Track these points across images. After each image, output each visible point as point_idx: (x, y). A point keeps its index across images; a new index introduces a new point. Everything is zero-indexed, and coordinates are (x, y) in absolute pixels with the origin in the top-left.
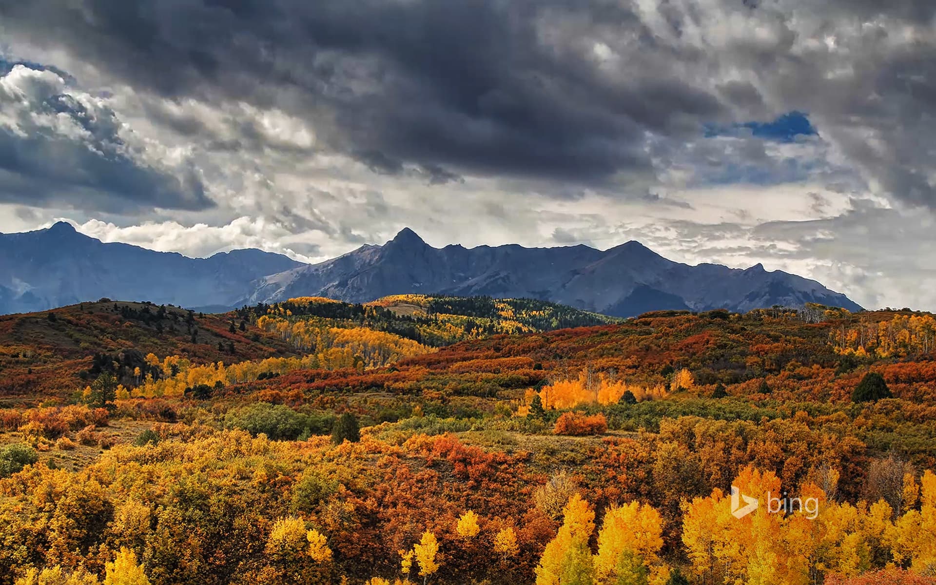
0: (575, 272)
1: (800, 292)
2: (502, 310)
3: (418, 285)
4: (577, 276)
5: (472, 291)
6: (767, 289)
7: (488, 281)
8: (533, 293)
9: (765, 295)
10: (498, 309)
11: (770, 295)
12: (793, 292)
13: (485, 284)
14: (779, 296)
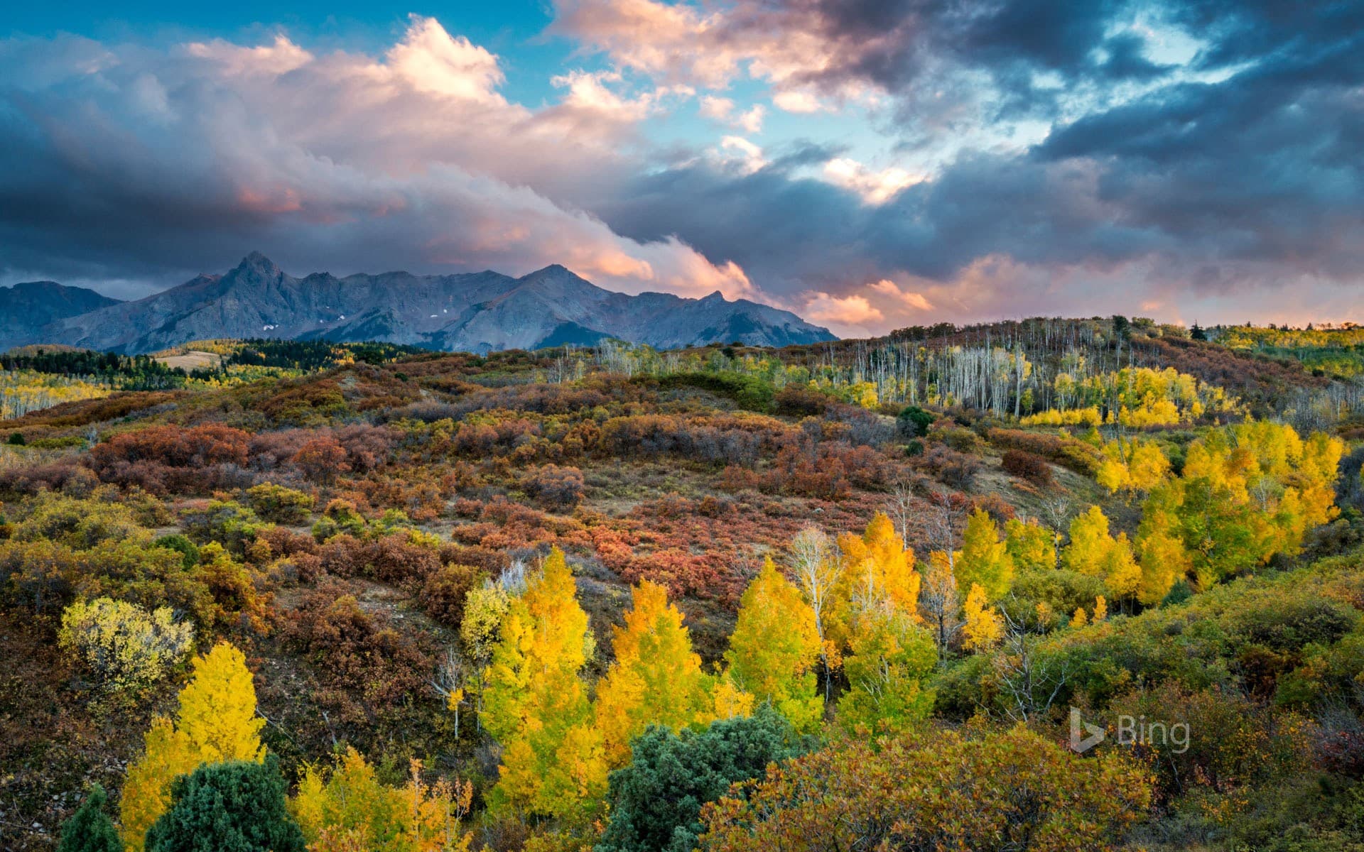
0: (479, 307)
1: (768, 327)
2: (341, 357)
3: (272, 328)
4: (481, 313)
5: (343, 334)
6: (726, 325)
7: (365, 320)
8: (425, 335)
9: (724, 332)
10: (334, 357)
11: (730, 332)
12: (761, 328)
13: (359, 324)
14: (742, 332)
